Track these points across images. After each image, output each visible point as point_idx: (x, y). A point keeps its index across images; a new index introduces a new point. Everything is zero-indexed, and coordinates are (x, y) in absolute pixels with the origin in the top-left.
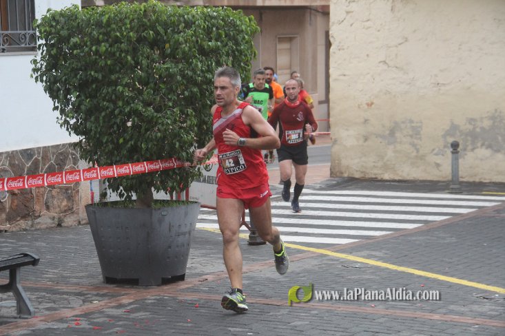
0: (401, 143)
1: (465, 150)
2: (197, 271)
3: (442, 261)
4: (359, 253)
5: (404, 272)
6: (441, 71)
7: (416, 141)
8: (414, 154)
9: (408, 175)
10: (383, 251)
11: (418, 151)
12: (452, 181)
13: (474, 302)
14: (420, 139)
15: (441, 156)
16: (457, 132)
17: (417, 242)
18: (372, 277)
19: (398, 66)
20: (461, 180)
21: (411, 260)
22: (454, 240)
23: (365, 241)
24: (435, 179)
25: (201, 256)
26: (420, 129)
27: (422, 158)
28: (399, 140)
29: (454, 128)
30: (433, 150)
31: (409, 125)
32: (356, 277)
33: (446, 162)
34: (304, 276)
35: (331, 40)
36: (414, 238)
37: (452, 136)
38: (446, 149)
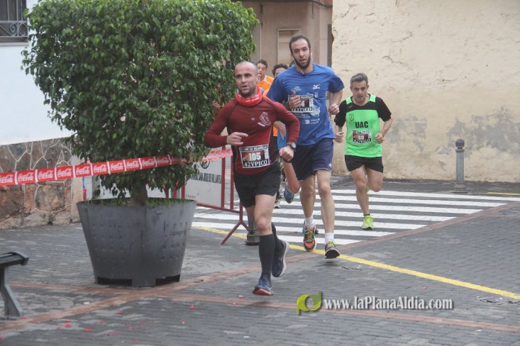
0: (404, 140)
1: (470, 148)
2: (192, 272)
3: (446, 263)
4: (359, 254)
5: (406, 274)
6: (447, 67)
7: (420, 139)
8: (418, 152)
9: (412, 174)
10: (385, 253)
11: (422, 149)
12: (457, 181)
13: (477, 306)
14: (424, 137)
15: (445, 155)
16: (463, 130)
17: (420, 244)
18: (373, 279)
19: (402, 61)
20: (466, 179)
21: (413, 262)
22: (458, 241)
23: (366, 242)
24: (439, 178)
25: (198, 257)
26: (424, 127)
27: (426, 156)
28: (402, 138)
29: (459, 125)
30: (438, 148)
31: (412, 122)
32: (356, 279)
33: (451, 161)
34: (303, 278)
35: (334, 33)
36: (417, 239)
37: (457, 134)
38: (451, 148)
